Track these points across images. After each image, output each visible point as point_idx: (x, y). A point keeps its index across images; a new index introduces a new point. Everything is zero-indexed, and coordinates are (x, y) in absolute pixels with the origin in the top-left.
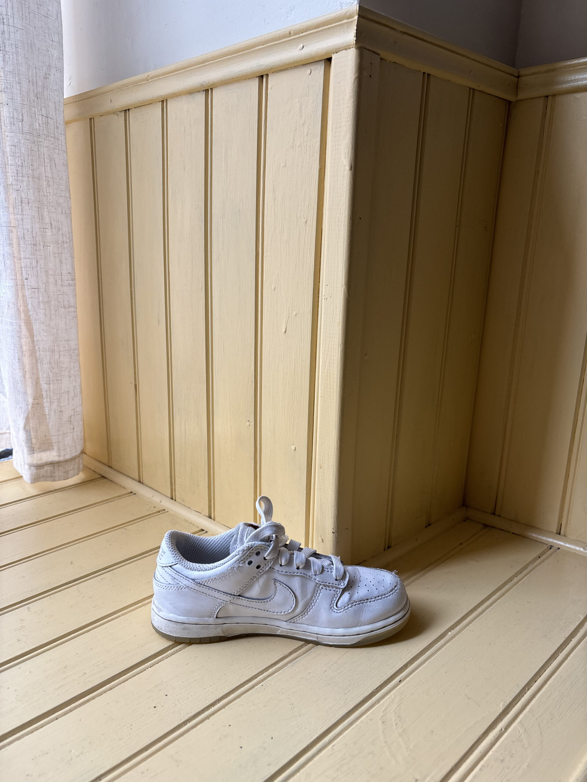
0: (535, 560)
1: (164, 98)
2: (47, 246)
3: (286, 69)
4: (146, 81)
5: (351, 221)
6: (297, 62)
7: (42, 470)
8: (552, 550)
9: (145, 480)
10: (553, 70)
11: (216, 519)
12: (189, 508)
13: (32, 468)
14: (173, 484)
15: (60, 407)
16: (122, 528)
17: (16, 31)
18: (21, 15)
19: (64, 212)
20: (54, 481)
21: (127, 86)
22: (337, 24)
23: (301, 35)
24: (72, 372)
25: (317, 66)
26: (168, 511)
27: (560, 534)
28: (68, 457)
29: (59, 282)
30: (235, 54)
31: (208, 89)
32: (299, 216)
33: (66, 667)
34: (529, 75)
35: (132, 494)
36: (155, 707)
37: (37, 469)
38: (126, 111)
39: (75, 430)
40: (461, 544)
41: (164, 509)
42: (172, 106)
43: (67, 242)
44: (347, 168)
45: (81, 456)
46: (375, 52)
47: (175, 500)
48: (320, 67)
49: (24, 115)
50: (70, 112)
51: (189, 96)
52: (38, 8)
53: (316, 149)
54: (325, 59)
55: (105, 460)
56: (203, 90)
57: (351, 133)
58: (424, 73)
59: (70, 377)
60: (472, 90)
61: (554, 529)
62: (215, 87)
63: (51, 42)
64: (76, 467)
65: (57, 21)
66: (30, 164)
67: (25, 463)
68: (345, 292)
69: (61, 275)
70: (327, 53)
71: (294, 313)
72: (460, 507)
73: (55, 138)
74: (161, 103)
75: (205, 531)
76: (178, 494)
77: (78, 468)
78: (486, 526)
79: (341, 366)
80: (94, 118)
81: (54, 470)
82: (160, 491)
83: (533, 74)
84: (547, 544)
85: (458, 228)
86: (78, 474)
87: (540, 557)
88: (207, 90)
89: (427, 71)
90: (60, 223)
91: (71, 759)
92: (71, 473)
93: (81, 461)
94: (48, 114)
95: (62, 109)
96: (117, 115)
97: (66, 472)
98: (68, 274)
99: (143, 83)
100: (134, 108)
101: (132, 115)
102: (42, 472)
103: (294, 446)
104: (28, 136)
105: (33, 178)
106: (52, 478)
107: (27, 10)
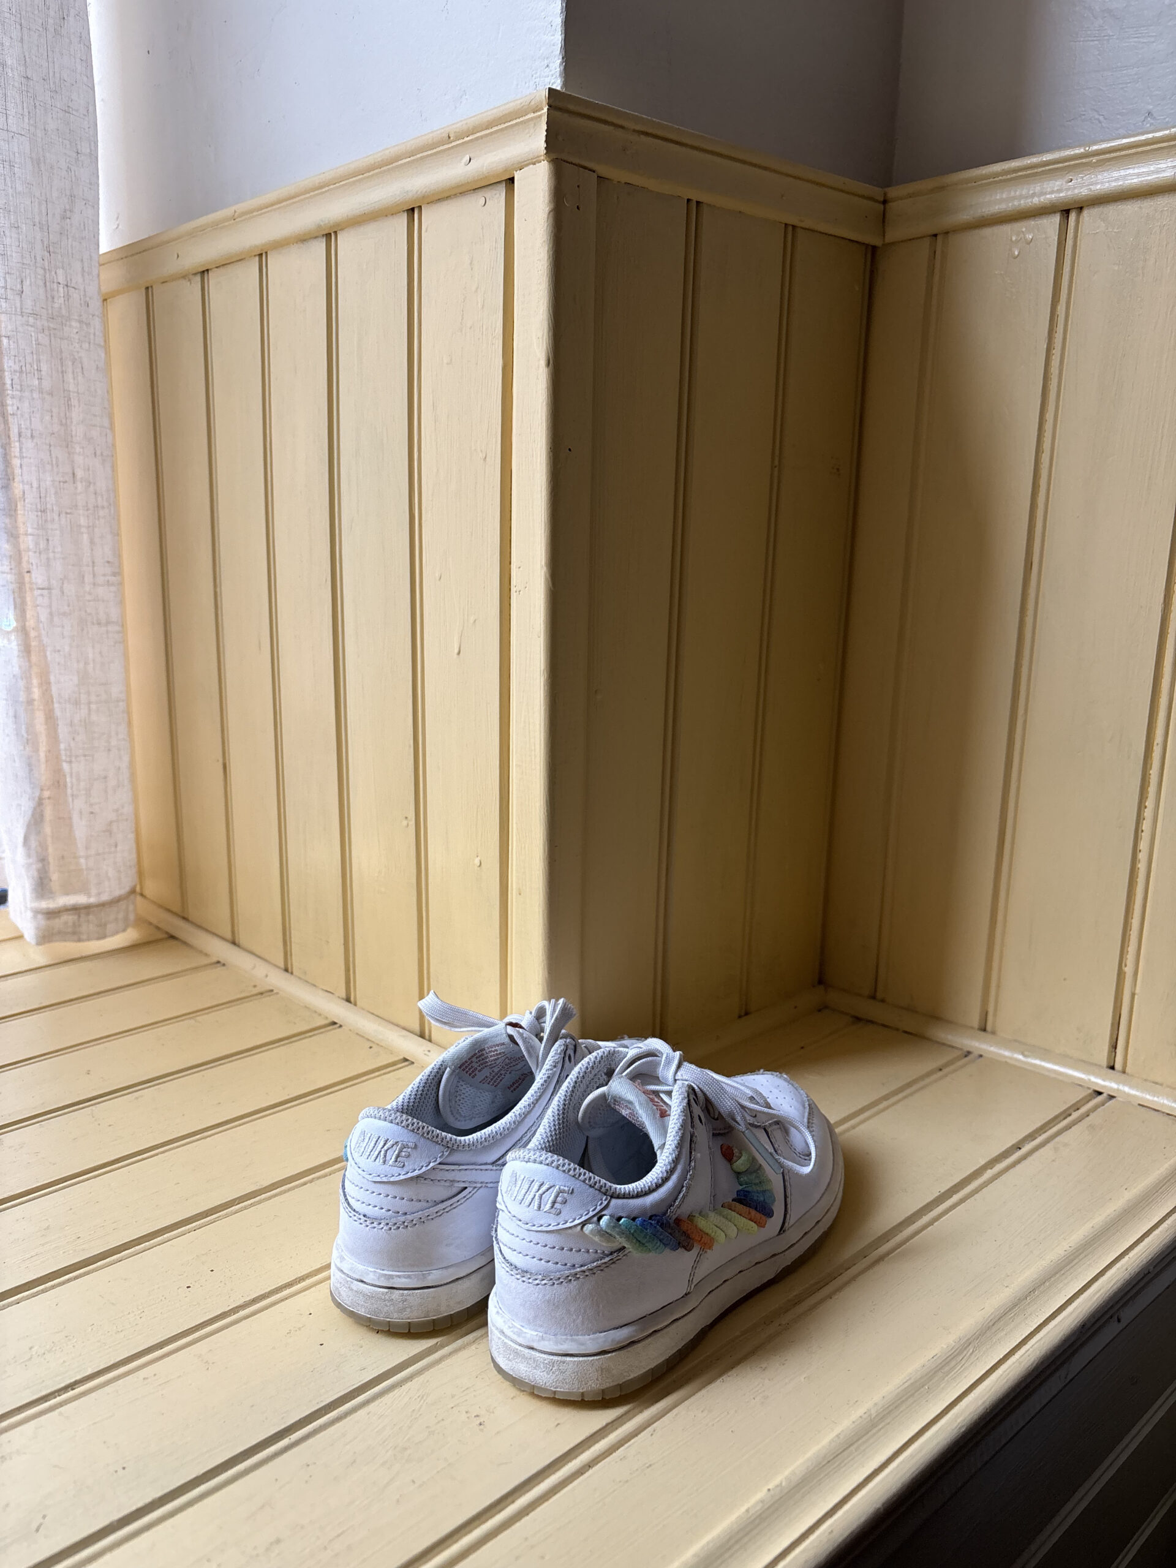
0: (928, 1074)
1: (262, 250)
2: (67, 513)
3: (448, 198)
4: (233, 221)
5: (551, 454)
6: (462, 185)
7: (57, 921)
8: (967, 1059)
9: (242, 939)
10: (942, 188)
11: (358, 1003)
12: (315, 986)
13: (40, 916)
14: (288, 943)
15: (91, 805)
16: (190, 1018)
17: (10, 139)
18: (20, 111)
19: (98, 453)
20: (79, 940)
21: (203, 229)
22: (518, 120)
23: (466, 139)
24: (114, 742)
25: (494, 192)
26: (277, 993)
27: (984, 1030)
28: (105, 898)
29: (88, 578)
30: (369, 172)
31: (330, 234)
32: (473, 448)
33: (48, 1228)
34: (901, 199)
35: (218, 965)
36: (188, 1287)
37: (48, 919)
38: (204, 273)
39: (119, 848)
40: (802, 1048)
41: (271, 988)
42: (275, 263)
43: (103, 507)
44: (543, 362)
45: (132, 897)
46: (585, 168)
47: (292, 973)
48: (498, 195)
49: (24, 283)
50: (111, 278)
51: (302, 245)
52: (52, 97)
53: (496, 331)
54: (506, 180)
55: (176, 908)
56: (323, 235)
57: (545, 304)
58: (689, 200)
59: (109, 750)
60: (790, 228)
61: (975, 1021)
62: (340, 230)
63: (75, 155)
64: (121, 916)
65: (87, 118)
66: (36, 368)
67: (26, 907)
68: (546, 579)
69: (93, 566)
70: (506, 171)
71: (472, 619)
72: (814, 986)
73: (81, 322)
74: (257, 258)
75: (338, 1025)
76: (296, 963)
77: (126, 919)
78: (858, 1019)
79: (545, 710)
80: (152, 287)
81: (79, 921)
82: (268, 959)
83: (910, 196)
84: (961, 1049)
85: (776, 469)
86: (124, 930)
87: (941, 1070)
88: (329, 236)
89: (695, 196)
90: (91, 472)
91: (30, 1359)
92: (111, 927)
93: (131, 908)
94: (69, 279)
95: (95, 272)
96: (190, 280)
97: (103, 925)
98: (107, 564)
99: (226, 224)
100: (217, 267)
101: (213, 279)
102: (58, 923)
103: (479, 858)
104: (31, 320)
105: (41, 391)
106: (75, 935)
107: (32, 102)
